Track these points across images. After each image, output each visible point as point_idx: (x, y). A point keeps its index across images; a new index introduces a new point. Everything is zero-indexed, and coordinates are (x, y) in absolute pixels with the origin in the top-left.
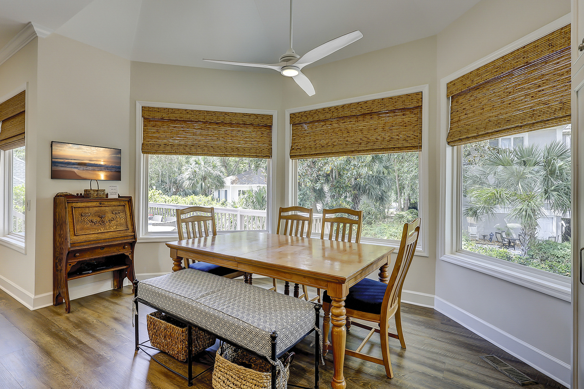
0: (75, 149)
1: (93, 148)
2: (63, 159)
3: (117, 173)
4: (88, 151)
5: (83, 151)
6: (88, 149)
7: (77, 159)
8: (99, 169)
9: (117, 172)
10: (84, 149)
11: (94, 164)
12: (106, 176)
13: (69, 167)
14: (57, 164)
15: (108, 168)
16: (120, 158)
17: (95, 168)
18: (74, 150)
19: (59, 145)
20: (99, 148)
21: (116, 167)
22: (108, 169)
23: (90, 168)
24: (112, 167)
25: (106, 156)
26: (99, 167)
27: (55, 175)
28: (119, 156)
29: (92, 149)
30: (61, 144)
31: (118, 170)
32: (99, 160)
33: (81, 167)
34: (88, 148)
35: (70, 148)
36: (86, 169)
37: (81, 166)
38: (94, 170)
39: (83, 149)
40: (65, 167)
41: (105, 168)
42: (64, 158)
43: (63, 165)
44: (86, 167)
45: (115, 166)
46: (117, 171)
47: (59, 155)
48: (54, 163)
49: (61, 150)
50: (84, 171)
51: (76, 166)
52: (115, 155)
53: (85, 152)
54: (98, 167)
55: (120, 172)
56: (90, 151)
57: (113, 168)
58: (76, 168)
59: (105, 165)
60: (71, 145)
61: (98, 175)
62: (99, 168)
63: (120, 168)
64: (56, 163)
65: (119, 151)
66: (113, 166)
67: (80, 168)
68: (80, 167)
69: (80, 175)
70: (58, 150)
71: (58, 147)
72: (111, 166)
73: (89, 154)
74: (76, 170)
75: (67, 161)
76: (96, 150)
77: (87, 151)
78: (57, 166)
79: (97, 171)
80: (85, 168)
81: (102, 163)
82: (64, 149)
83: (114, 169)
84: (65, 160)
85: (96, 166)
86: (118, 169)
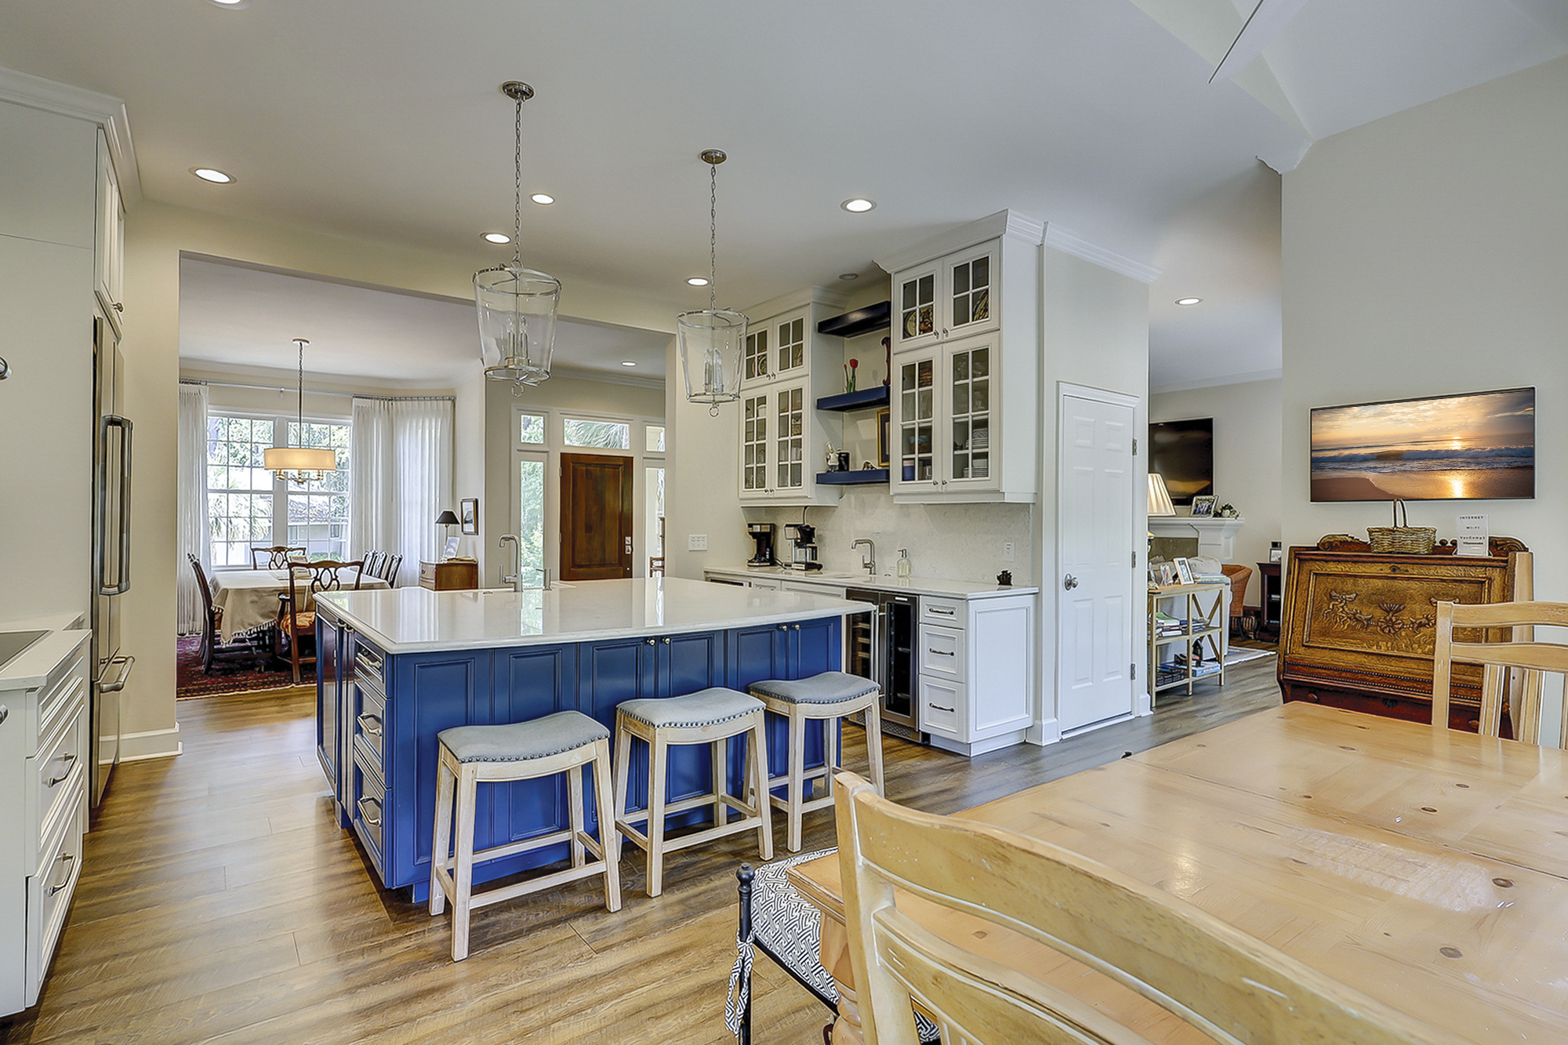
0: (1368, 417)
1: (1423, 406)
2: (1335, 449)
3: (1516, 471)
4: (1406, 418)
5: (1391, 419)
6: (1406, 410)
7: (1374, 445)
8: (1447, 465)
9: (1518, 467)
10: (1394, 413)
11: (1429, 452)
12: (1473, 485)
13: (1352, 469)
14: (1321, 464)
15: (1481, 460)
16: (1531, 420)
17: (1430, 463)
18: (1364, 421)
19: (1326, 416)
20: (1443, 401)
21: (1513, 453)
22: (1478, 464)
23: (1415, 464)
24: (1498, 454)
25: (1470, 421)
26: (1448, 460)
27: (1321, 492)
28: (1528, 411)
29: (1421, 408)
30: (1332, 413)
31: (1520, 462)
32: (1445, 436)
33: (1386, 465)
34: (1407, 407)
35: (1355, 417)
36: (1403, 468)
37: (1385, 463)
38: (1428, 470)
39: (1391, 414)
40: (1343, 469)
41: (1469, 460)
42: (1339, 447)
43: (1336, 465)
44: (1401, 463)
45: (1507, 449)
46: (1519, 464)
47: (1326, 441)
48: (1316, 463)
49: (1332, 427)
50: (1396, 477)
51: (1372, 464)
52: (1506, 412)
53: (1397, 420)
54: (1443, 459)
55: (1532, 468)
56: (1412, 417)
57: (1497, 459)
58: (1371, 468)
59: (1469, 449)
60: (1356, 409)
61: (1442, 485)
62: (1445, 461)
63: (1530, 454)
64: (1320, 462)
65: (1527, 396)
66: (1502, 450)
67: (1384, 467)
68: (1382, 465)
69: (1382, 487)
70: (1324, 430)
71: (1324, 420)
72: (1492, 451)
73: (1411, 425)
74: (1371, 476)
75: (1347, 452)
76: (1434, 409)
77: (1403, 417)
78: (1322, 468)
79: (1439, 473)
80: (1398, 465)
81: (1456, 446)
82: (1339, 422)
83: (1503, 458)
84: (1342, 451)
85: (1433, 459)
86: (1522, 459)
